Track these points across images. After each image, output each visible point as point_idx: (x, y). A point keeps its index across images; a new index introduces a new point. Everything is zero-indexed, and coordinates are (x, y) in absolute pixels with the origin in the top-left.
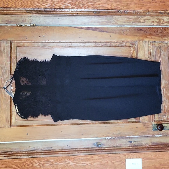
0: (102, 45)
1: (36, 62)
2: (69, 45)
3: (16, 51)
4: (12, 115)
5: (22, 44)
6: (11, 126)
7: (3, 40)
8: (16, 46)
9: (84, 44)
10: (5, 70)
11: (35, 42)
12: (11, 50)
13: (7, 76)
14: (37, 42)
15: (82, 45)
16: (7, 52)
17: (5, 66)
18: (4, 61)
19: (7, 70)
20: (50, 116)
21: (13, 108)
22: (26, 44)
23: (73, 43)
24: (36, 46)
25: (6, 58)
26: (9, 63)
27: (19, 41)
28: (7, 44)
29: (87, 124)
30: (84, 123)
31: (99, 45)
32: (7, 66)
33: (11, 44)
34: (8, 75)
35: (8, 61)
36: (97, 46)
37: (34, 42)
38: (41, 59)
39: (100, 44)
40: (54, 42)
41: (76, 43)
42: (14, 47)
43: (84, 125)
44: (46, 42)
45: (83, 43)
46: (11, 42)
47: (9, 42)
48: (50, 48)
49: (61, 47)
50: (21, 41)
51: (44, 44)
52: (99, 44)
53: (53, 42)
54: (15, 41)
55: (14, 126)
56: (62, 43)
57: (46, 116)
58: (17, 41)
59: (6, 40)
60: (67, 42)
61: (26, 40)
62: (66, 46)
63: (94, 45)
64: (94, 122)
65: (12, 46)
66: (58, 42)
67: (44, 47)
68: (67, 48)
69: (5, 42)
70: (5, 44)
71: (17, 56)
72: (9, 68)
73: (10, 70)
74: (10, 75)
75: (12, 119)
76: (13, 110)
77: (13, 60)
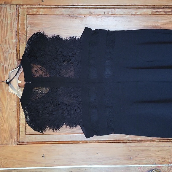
0: (166, 12)
1: (57, 39)
2: (112, 12)
3: (26, 22)
4: (19, 124)
5: (35, 10)
6: (19, 142)
7: (5, 3)
8: (25, 13)
9: (135, 11)
10: (8, 53)
11: (56, 6)
12: (18, 20)
13: (11, 62)
14: (59, 6)
15: (133, 11)
16: (11, 23)
17: (8, 46)
18: (7, 38)
19: (11, 53)
20: (79, 127)
21: (20, 114)
22: (42, 11)
23: (118, 8)
24: (58, 13)
25: (9, 33)
26: (15, 41)
27: (30, 6)
28: (11, 11)
29: (138, 141)
30: (134, 139)
31: (161, 12)
32: (11, 46)
33: (18, 11)
34: (14, 61)
35: (12, 38)
36: (157, 13)
37: (54, 6)
38: (65, 35)
39: (163, 10)
40: (87, 7)
41: (123, 8)
42: (24, 15)
43: (133, 144)
44: (74, 6)
45: (134, 8)
46: (18, 7)
47: (14, 7)
48: (80, 17)
49: (98, 16)
50: (33, 6)
51: (71, 10)
52: (160, 10)
53: (85, 6)
54: (24, 6)
55: (23, 143)
56: (99, 8)
57: (73, 127)
58: (28, 6)
59: (10, 4)
60: (107, 6)
61: (42, 4)
62: (106, 13)
63: (152, 12)
64: (150, 138)
65: (19, 14)
66: (94, 7)
67: (70, 16)
68: (108, 17)
69: (8, 7)
70: (8, 10)
71: (27, 30)
72: (14, 50)
73: (16, 52)
74: (16, 60)
75: (19, 131)
76: (22, 117)
77: (21, 36)
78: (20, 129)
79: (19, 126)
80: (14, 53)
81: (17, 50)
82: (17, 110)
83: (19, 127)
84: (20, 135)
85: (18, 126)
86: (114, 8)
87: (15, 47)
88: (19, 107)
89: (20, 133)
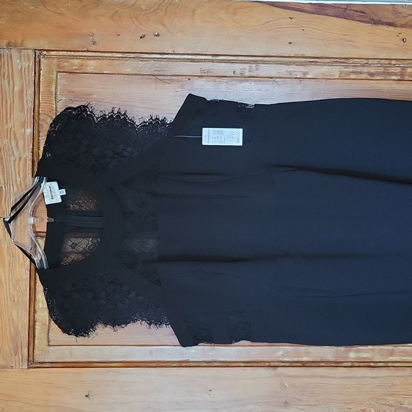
0: (372, 74)
2: (250, 71)
3: (56, 88)
4: (35, 322)
5: (76, 62)
6: (32, 363)
7: (8, 45)
8: (55, 68)
9: (303, 69)
10: (12, 158)
11: (125, 55)
12: (37, 84)
13: (19, 180)
14: (132, 55)
15: (298, 70)
16: (22, 91)
17: (13, 143)
18: (10, 125)
19: (20, 159)
21: (37, 297)
22: (92, 65)
23: (265, 63)
24: (128, 71)
25: (17, 113)
26: (29, 131)
27: (65, 53)
28: (21, 63)
29: (304, 365)
30: (296, 359)
31: (361, 73)
32: (21, 144)
33: (37, 63)
34: (25, 177)
35: (23, 126)
36: (353, 76)
37: (120, 55)
39: (365, 69)
40: (194, 57)
41: (276, 63)
42: (50, 72)
43: (292, 371)
44: (166, 56)
45: (301, 64)
46: (38, 54)
47: (28, 55)
48: (178, 81)
49: (219, 80)
50: (73, 53)
51: (157, 64)
52: (359, 69)
53: (190, 57)
54: (53, 53)
55: (42, 365)
56: (222, 61)
58: (61, 53)
59: (20, 47)
60: (240, 58)
61: (93, 48)
62: (238, 73)
63: (341, 73)
65: (40, 70)
66: (210, 57)
67: (156, 77)
68: (241, 81)
69: (15, 53)
70: (16, 60)
71: (56, 107)
72: (27, 152)
73: (31, 157)
74: (30, 175)
75: (34, 337)
76: (40, 305)
77: (44, 120)
78: (37, 331)
79: (34, 325)
80: (26, 158)
81: (33, 153)
82: (30, 289)
83: (34, 328)
84: (36, 347)
85: (31, 325)
86: (255, 62)
87: (28, 146)
88: (35, 283)
89: (36, 341)
